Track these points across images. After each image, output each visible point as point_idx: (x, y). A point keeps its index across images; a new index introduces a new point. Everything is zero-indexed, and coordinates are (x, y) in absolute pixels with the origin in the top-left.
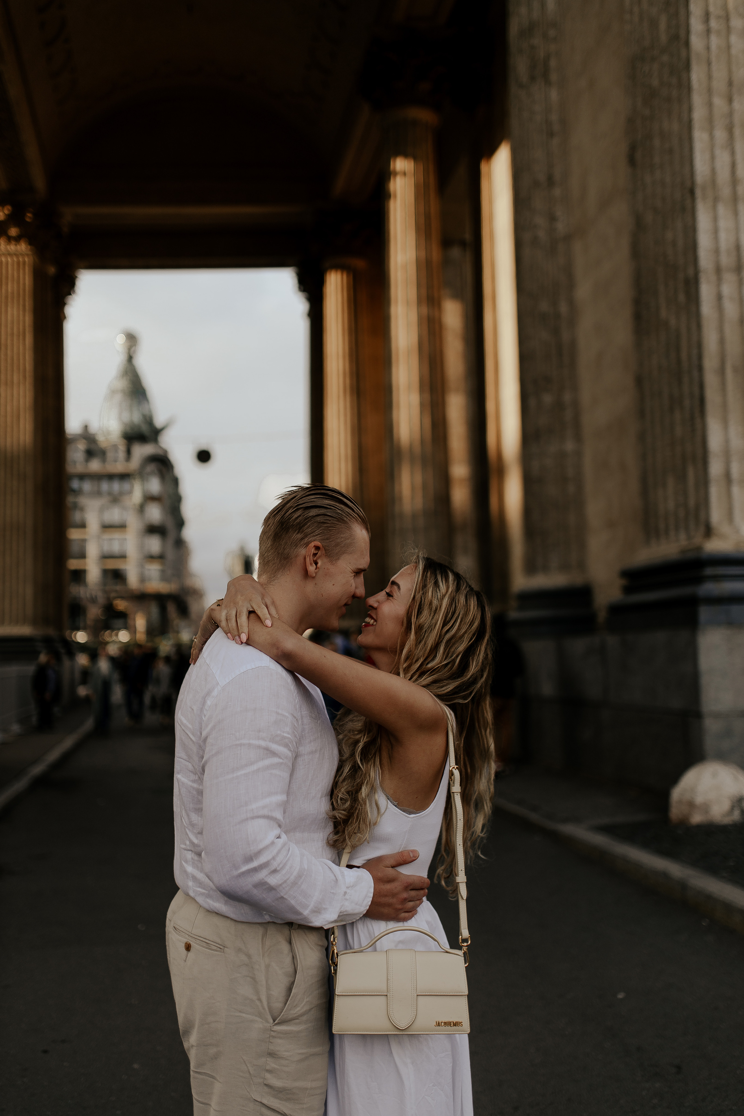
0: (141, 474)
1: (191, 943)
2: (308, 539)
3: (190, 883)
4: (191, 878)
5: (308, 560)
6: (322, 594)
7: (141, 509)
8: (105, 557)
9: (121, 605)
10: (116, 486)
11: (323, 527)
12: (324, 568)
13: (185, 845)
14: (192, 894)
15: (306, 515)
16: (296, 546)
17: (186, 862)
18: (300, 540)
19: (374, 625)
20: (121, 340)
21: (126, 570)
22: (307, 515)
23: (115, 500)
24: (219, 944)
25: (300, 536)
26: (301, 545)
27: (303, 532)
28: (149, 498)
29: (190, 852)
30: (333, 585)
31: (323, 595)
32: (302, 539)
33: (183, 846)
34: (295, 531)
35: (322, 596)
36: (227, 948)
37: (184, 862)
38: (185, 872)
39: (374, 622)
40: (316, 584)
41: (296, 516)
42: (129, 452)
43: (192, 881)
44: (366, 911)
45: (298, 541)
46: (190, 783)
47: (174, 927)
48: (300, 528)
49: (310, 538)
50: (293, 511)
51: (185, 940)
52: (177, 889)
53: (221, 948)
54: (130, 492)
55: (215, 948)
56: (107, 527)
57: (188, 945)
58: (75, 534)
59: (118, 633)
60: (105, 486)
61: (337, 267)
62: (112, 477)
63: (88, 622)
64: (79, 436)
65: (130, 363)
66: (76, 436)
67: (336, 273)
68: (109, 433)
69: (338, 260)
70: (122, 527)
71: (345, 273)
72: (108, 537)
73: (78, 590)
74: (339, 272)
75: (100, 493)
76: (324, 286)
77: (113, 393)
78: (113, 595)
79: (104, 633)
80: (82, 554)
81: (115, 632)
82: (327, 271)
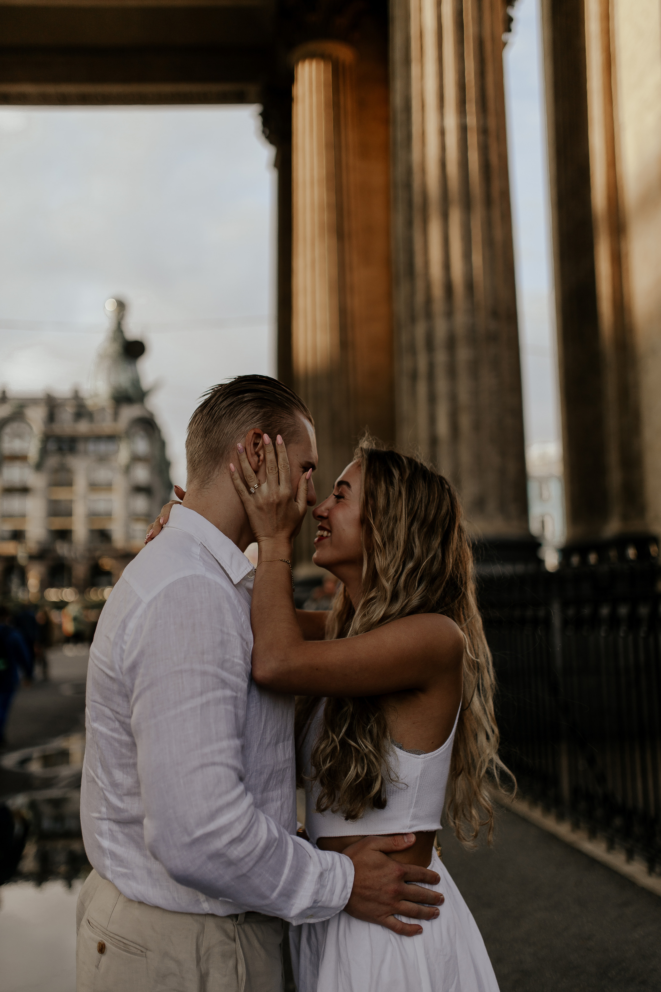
0: (128, 435)
1: (106, 943)
2: (245, 428)
3: (108, 862)
4: (109, 855)
5: (248, 450)
7: (127, 470)
8: (92, 516)
9: (107, 563)
10: (103, 447)
11: (261, 412)
13: (100, 812)
14: (109, 875)
17: (101, 834)
18: (237, 429)
19: (329, 537)
20: (110, 306)
21: (111, 530)
23: (103, 459)
24: (139, 945)
25: (234, 426)
28: (136, 459)
29: (107, 822)
32: (239, 428)
33: (96, 815)
36: (150, 950)
37: (98, 834)
38: (100, 847)
39: (328, 534)
42: (116, 415)
43: (110, 859)
44: (344, 906)
46: (110, 733)
47: (88, 920)
49: (248, 426)
51: (99, 939)
52: (89, 868)
53: (142, 952)
54: (117, 452)
55: (134, 950)
56: (94, 487)
57: (102, 946)
58: (62, 494)
59: (103, 590)
60: (91, 447)
61: (311, 56)
62: (99, 438)
63: (74, 580)
64: (69, 399)
65: (119, 329)
66: (66, 400)
67: (311, 65)
68: (96, 395)
69: (313, 46)
70: (108, 487)
71: (322, 65)
72: (95, 496)
73: (62, 549)
74: (314, 64)
75: (86, 453)
76: (294, 87)
77: (101, 357)
78: (98, 553)
79: (89, 591)
80: (69, 514)
81: (100, 590)
82: (297, 64)
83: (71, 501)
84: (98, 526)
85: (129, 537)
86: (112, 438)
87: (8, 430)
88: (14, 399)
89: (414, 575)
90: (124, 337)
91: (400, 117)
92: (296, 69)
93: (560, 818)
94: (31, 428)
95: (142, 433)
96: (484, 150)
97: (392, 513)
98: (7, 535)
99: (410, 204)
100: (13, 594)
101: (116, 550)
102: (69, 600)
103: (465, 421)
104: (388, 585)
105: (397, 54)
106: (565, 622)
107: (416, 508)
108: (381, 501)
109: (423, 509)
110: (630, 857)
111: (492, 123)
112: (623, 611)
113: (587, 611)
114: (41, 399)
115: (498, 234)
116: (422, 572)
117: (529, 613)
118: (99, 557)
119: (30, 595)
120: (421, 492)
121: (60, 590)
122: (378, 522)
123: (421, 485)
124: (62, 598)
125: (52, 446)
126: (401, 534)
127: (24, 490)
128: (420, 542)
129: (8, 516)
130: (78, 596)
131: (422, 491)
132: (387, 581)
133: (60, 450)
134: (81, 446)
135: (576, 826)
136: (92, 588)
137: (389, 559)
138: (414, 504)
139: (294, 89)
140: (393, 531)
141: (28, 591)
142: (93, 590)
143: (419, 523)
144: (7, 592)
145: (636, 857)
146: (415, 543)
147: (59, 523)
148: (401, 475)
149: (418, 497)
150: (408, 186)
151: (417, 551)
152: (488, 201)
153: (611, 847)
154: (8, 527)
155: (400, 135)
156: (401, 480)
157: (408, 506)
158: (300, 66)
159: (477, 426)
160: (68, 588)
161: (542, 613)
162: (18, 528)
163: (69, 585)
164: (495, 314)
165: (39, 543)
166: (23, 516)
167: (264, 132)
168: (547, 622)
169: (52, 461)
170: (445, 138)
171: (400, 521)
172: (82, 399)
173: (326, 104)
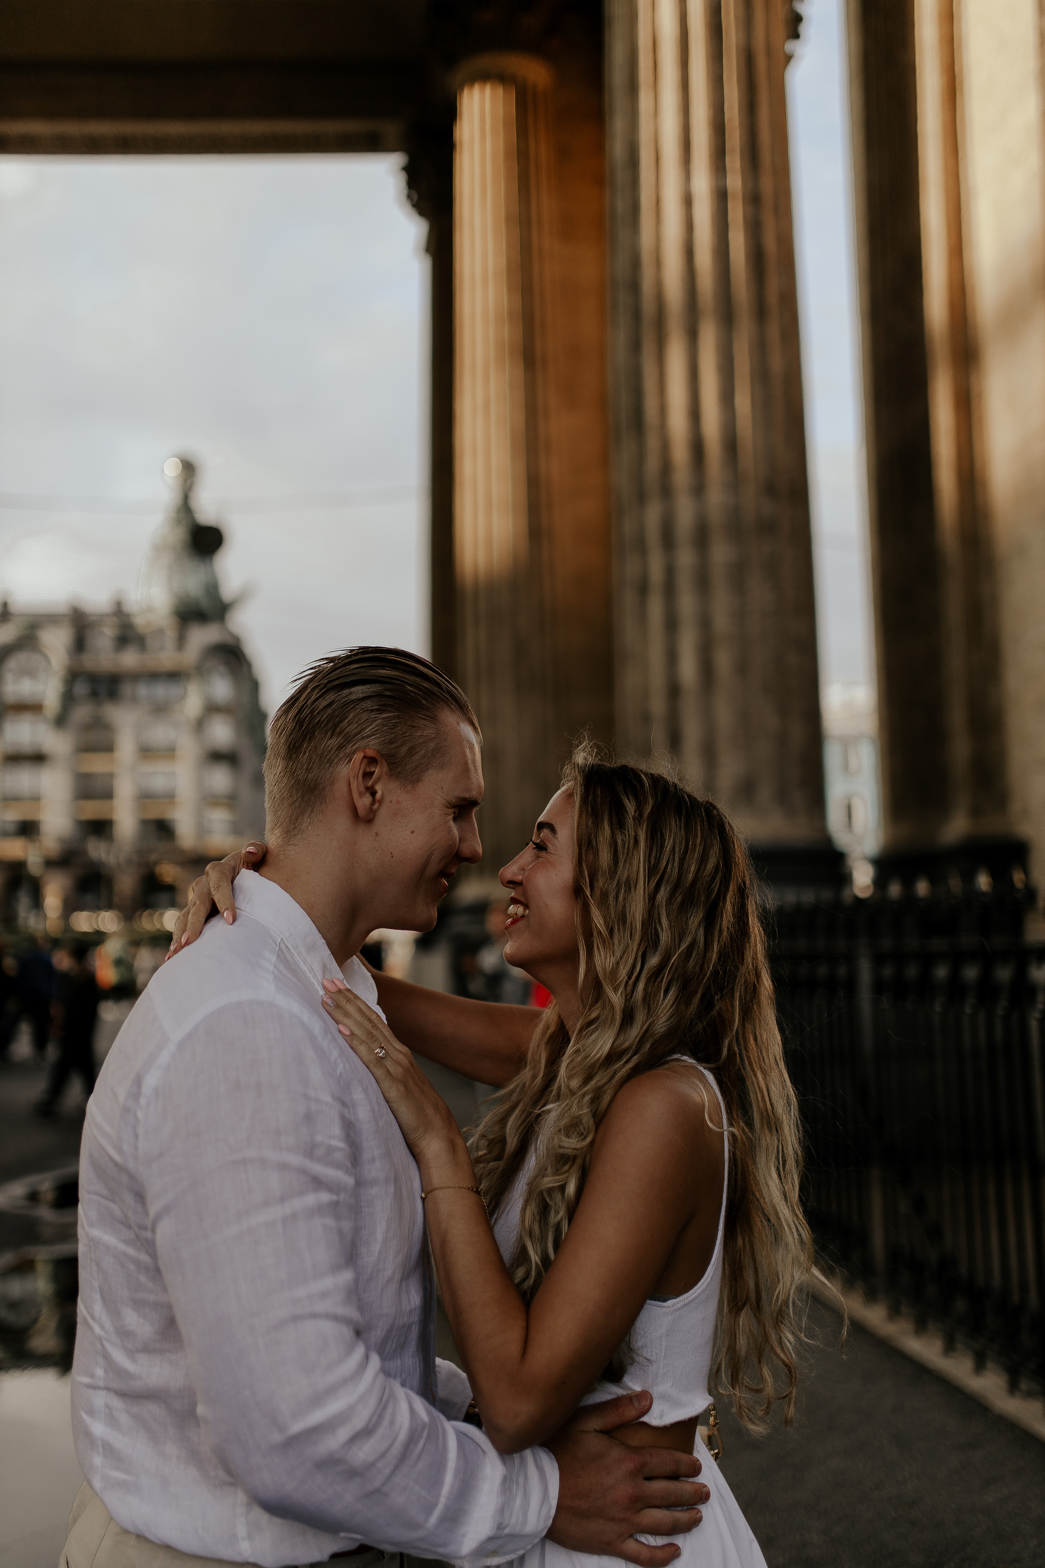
0: (200, 671)
2: (352, 746)
5: (354, 786)
6: (391, 853)
7: (200, 725)
8: (145, 797)
9: (169, 872)
10: (161, 691)
11: (379, 719)
12: (391, 802)
14: (97, 1484)
15: (344, 700)
16: (330, 762)
18: (337, 748)
19: (526, 917)
20: (172, 470)
21: (173, 821)
22: (346, 699)
23: (161, 710)
25: (334, 742)
26: (340, 759)
27: (340, 733)
28: (212, 709)
30: (413, 832)
31: (394, 854)
32: (341, 747)
34: (326, 733)
35: (392, 857)
39: (525, 910)
40: (377, 834)
41: (325, 703)
42: (181, 641)
44: (546, 1530)
45: (332, 752)
46: (121, 1246)
48: (336, 726)
49: (356, 743)
50: (318, 695)
54: (183, 697)
56: (147, 752)
58: (96, 764)
59: (162, 915)
60: (143, 690)
61: (484, 77)
62: (154, 676)
63: (116, 899)
64: (107, 615)
65: (185, 507)
66: (102, 616)
67: (482, 91)
68: (150, 609)
69: (486, 61)
70: (169, 753)
71: (500, 91)
72: (148, 768)
73: (97, 850)
74: (488, 89)
75: (135, 700)
76: (456, 124)
77: (158, 549)
78: (153, 857)
79: (140, 916)
80: (108, 795)
81: (157, 913)
82: (462, 90)
83: (111, 776)
84: (153, 814)
85: (202, 830)
86: (174, 676)
87: (13, 663)
88: (20, 615)
89: (659, 979)
90: (194, 519)
91: (621, 176)
92: (461, 97)
93: (871, 1296)
94: (48, 661)
95: (222, 668)
96: (754, 228)
97: (623, 873)
98: (11, 828)
99: (636, 314)
100: (21, 921)
101: (182, 852)
102: (109, 930)
103: (723, 660)
104: (616, 999)
105: (616, 76)
106: (879, 987)
107: (664, 863)
108: (605, 857)
109: (676, 864)
110: (979, 1367)
111: (767, 186)
112: (971, 973)
113: (912, 972)
114: (64, 615)
115: (776, 363)
116: (672, 971)
117: (822, 970)
118: (157, 863)
119: (48, 923)
120: (673, 837)
121: (95, 915)
122: (598, 892)
123: (673, 823)
124: (98, 927)
125: (81, 689)
126: (637, 909)
127: (38, 758)
128: (670, 922)
129: (11, 799)
130: (122, 924)
131: (675, 834)
132: (615, 990)
133: (94, 695)
134: (127, 689)
135: (894, 1312)
136: (144, 911)
137: (618, 954)
138: (660, 855)
139: (456, 128)
140: (624, 907)
141: (45, 916)
142: (145, 913)
143: (668, 888)
144: (10, 920)
145: (990, 1365)
146: (660, 923)
147: (92, 810)
148: (639, 808)
149: (668, 844)
150: (635, 286)
151: (665, 937)
152: (761, 312)
153: (949, 1348)
154: (12, 816)
155: (621, 206)
156: (638, 819)
157: (649, 861)
158: (466, 92)
159: (742, 668)
160: (107, 911)
161: (842, 971)
162: (29, 817)
163: (109, 906)
164: (770, 489)
165: (61, 840)
166: (36, 799)
167: (409, 197)
168: (851, 985)
169: (82, 713)
170: (692, 209)
171: (635, 889)
172: (128, 616)
173: (507, 155)
